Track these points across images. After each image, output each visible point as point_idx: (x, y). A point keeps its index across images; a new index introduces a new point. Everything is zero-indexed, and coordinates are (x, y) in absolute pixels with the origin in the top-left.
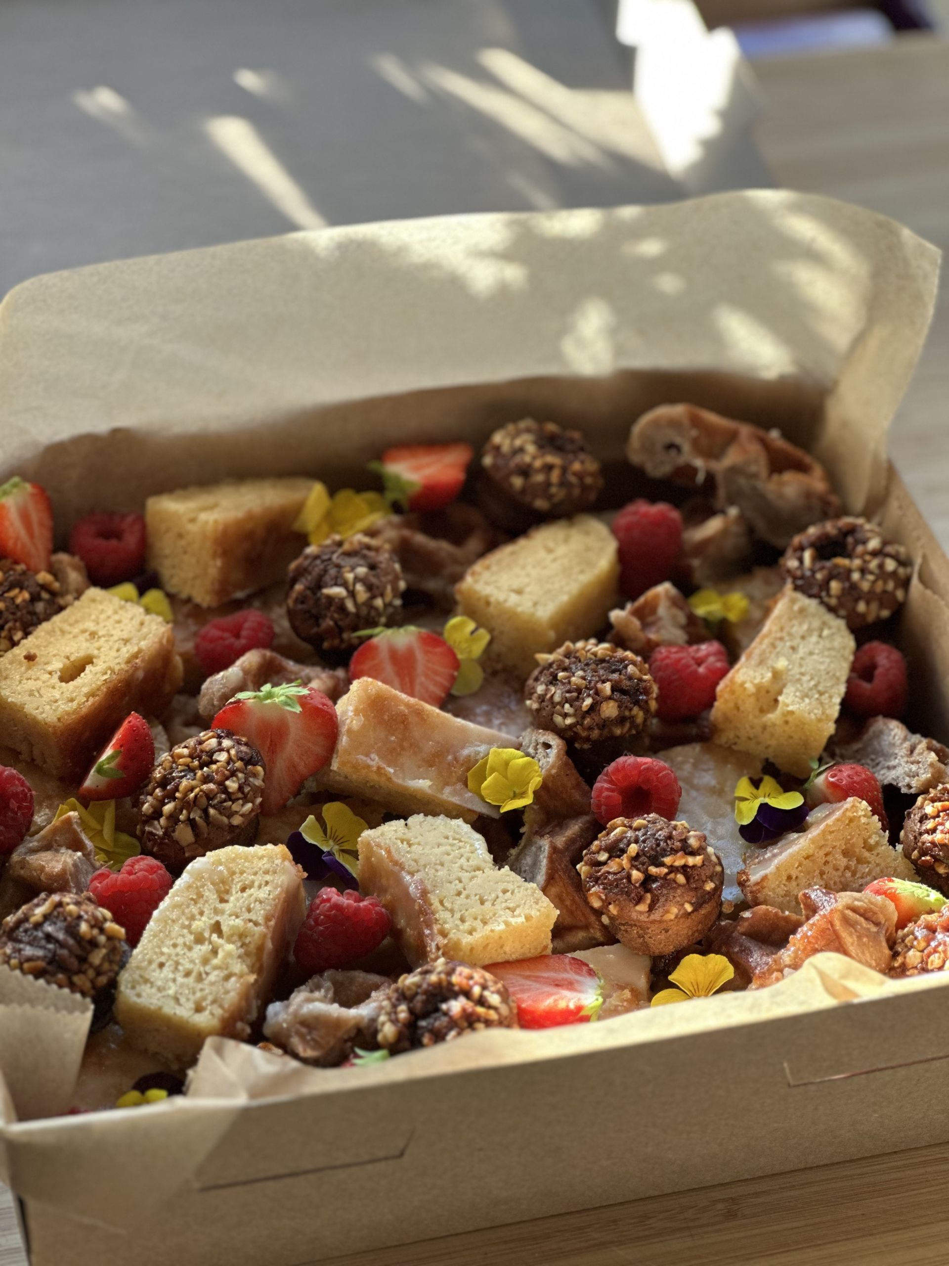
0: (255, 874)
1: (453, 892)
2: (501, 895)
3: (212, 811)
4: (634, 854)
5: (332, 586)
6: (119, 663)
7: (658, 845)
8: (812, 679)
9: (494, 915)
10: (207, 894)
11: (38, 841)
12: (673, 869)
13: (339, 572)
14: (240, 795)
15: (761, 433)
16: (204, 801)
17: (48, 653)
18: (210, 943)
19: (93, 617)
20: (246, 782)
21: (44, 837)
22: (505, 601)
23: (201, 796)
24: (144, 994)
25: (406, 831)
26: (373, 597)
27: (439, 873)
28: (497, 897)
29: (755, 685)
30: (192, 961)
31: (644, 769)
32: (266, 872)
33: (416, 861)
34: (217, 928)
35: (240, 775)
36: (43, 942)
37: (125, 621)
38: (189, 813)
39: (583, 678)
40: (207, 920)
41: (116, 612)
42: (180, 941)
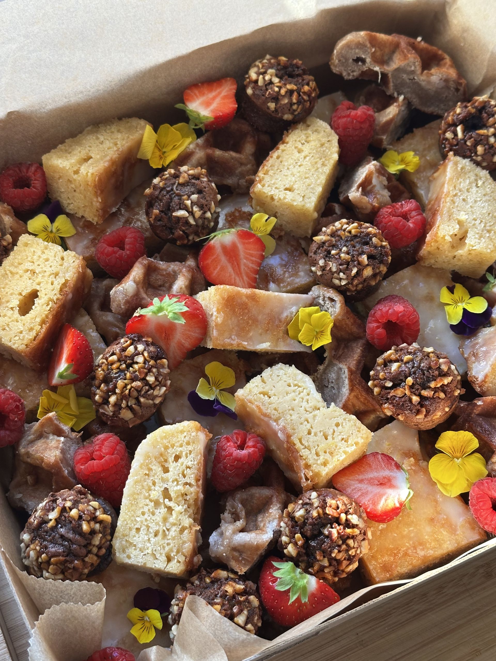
0: (181, 446)
1: (306, 433)
2: (336, 428)
3: (142, 400)
4: (410, 384)
5: (178, 210)
6: (55, 294)
7: (424, 374)
8: (481, 222)
9: (336, 447)
10: (154, 468)
11: (33, 434)
12: (436, 390)
13: (180, 199)
14: (157, 383)
15: (412, 40)
16: (135, 394)
17: (7, 293)
18: (165, 505)
19: (29, 259)
20: (159, 373)
21: (36, 431)
22: (285, 198)
23: (133, 391)
24: (132, 555)
25: (264, 385)
26: (205, 213)
27: (293, 417)
28: (334, 432)
29: (451, 236)
30: (157, 524)
31: (401, 316)
32: (188, 443)
33: (275, 409)
34: (166, 493)
35: (154, 370)
36: (60, 541)
37: (51, 259)
38: (127, 402)
39: (348, 253)
40: (159, 489)
41: (43, 253)
42: (146, 509)
